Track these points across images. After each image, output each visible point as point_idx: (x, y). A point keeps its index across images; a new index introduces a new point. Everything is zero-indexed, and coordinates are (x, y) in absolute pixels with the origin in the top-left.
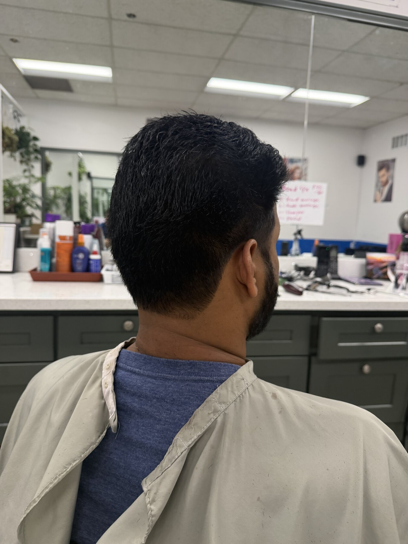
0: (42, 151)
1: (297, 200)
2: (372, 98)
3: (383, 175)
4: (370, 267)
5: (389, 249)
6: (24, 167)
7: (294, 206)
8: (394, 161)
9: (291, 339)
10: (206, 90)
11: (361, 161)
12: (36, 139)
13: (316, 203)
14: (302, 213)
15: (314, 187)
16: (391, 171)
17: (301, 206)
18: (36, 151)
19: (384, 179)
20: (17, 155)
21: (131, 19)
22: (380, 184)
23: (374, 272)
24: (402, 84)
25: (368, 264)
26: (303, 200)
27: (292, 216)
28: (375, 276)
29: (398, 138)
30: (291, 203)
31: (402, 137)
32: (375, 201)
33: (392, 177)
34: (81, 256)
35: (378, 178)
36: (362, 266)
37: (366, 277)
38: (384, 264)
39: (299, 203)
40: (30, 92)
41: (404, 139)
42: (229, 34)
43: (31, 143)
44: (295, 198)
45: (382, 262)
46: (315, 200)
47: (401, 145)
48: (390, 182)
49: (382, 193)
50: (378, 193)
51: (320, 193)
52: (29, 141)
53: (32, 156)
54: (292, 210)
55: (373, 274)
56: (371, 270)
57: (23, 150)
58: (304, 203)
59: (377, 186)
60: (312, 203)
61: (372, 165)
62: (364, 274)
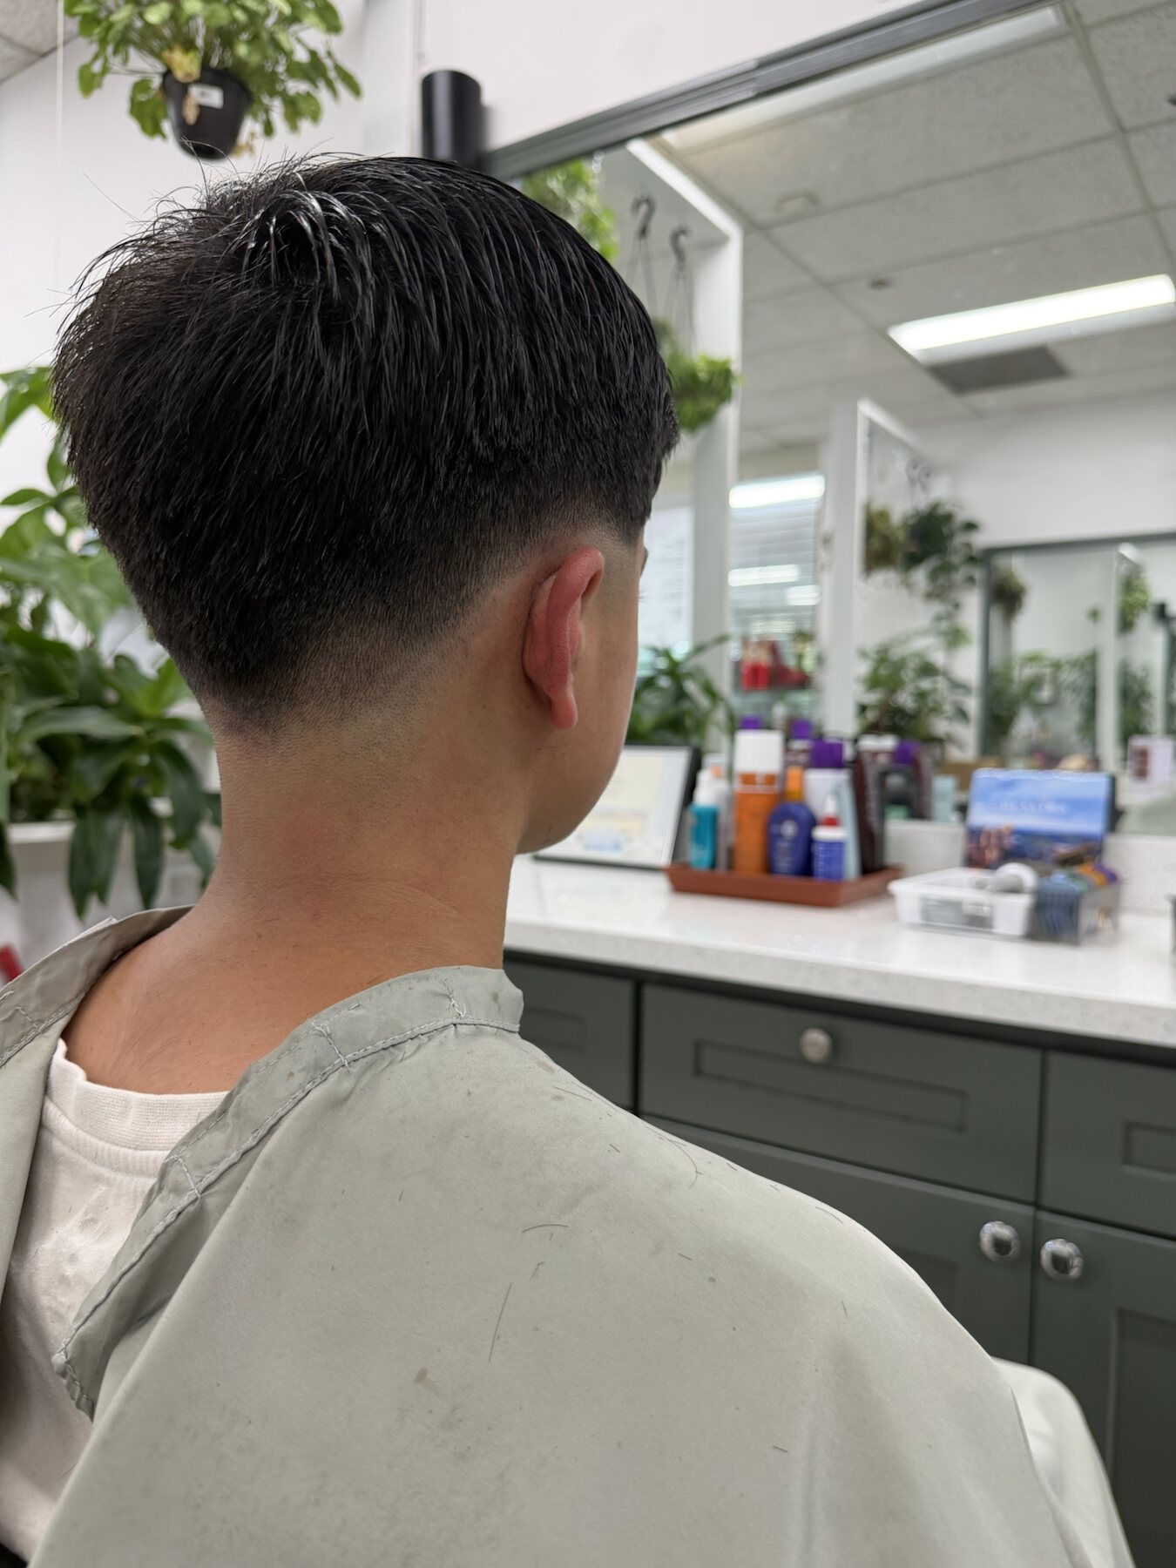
0: (986, 557)
6: (937, 607)
12: (971, 526)
18: (972, 560)
20: (920, 576)
34: (789, 829)
40: (955, 403)
43: (959, 540)
52: (951, 535)
53: (959, 576)
57: (932, 563)
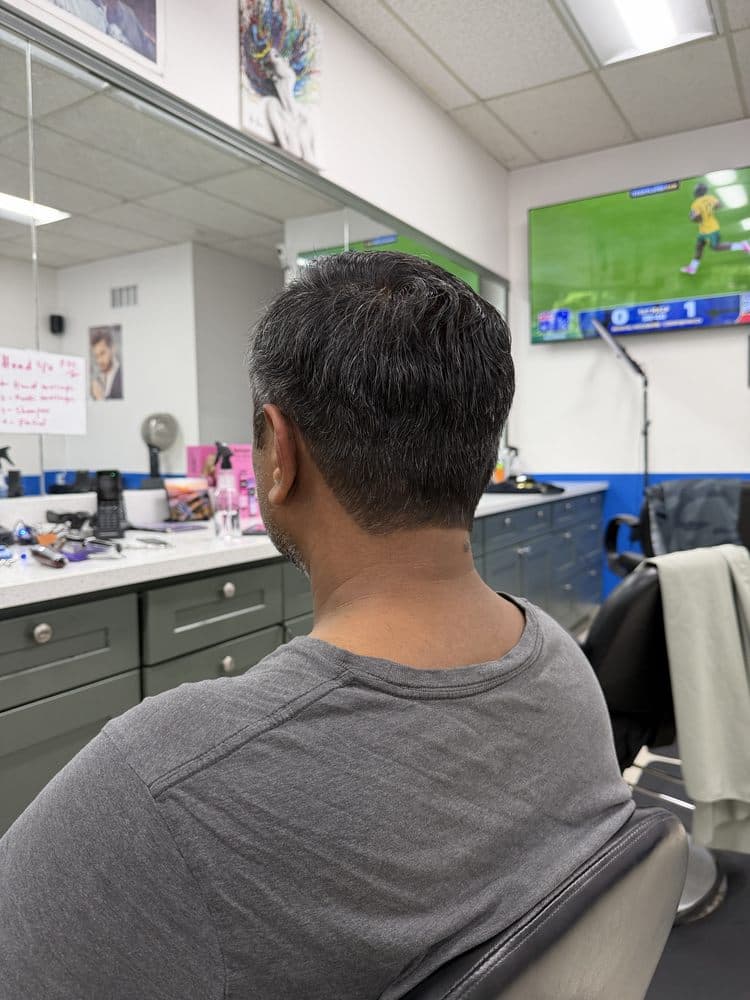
1: (34, 386)
2: (75, 215)
3: (102, 353)
4: (173, 503)
7: (30, 398)
8: (118, 328)
9: (107, 645)
11: (57, 325)
13: (70, 395)
14: (45, 411)
15: (62, 362)
16: (114, 349)
17: (44, 398)
19: (105, 359)
22: (97, 369)
23: (180, 510)
24: (125, 201)
25: (169, 498)
26: (44, 387)
27: (30, 417)
28: (183, 518)
29: (121, 290)
30: (24, 393)
31: (128, 289)
32: (93, 397)
33: (119, 358)
35: (93, 356)
36: (158, 502)
37: (169, 520)
38: (194, 496)
39: (38, 392)
41: (131, 292)
44: (30, 384)
45: (190, 493)
46: (68, 388)
47: (128, 303)
48: (116, 365)
49: (103, 384)
50: (96, 384)
51: (73, 375)
54: (28, 406)
55: (178, 515)
56: (176, 507)
58: (48, 393)
59: (92, 370)
60: (63, 393)
61: (78, 334)
62: (166, 515)
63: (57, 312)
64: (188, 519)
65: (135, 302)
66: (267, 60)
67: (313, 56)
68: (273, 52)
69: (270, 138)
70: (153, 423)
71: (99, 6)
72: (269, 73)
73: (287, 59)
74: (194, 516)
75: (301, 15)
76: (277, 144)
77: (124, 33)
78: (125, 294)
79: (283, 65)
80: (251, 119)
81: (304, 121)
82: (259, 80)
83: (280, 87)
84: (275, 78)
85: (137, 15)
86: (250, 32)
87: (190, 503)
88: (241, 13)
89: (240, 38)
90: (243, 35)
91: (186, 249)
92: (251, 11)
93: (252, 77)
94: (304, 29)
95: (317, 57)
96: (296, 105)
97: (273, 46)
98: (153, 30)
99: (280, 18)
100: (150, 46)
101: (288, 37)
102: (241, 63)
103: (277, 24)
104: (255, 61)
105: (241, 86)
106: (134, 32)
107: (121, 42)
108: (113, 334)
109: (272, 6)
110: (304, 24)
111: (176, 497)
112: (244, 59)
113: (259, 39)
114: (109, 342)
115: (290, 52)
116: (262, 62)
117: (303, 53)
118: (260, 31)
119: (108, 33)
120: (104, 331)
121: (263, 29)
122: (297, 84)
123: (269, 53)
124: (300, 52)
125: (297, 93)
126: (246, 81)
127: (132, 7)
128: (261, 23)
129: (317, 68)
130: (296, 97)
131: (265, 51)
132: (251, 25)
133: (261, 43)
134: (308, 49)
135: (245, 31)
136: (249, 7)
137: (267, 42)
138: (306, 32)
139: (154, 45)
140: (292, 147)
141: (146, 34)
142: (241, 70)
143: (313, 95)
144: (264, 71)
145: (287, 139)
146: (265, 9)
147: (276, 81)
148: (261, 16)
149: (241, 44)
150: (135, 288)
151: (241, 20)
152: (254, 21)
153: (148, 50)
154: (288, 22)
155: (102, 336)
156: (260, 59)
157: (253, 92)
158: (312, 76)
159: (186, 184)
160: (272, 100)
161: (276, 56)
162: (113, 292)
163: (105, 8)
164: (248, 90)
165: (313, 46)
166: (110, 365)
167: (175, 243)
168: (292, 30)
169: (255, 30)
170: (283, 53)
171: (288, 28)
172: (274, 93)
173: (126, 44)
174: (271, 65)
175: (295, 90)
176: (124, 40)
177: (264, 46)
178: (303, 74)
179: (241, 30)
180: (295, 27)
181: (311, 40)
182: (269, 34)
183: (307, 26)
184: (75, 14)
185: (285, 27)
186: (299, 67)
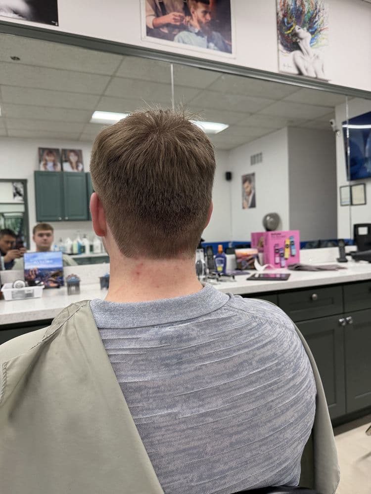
2: (231, 125)
3: (247, 187)
4: (239, 261)
5: (252, 245)
8: (253, 174)
10: (92, 121)
11: (229, 176)
16: (252, 183)
19: (248, 190)
21: (15, 61)
22: (245, 194)
23: (243, 264)
24: (251, 114)
25: (237, 258)
28: (244, 268)
29: (255, 156)
31: (258, 155)
32: (244, 208)
33: (254, 188)
35: (244, 189)
36: (232, 260)
37: (237, 269)
38: (250, 257)
41: (259, 157)
42: (108, 75)
45: (248, 256)
47: (258, 162)
48: (253, 192)
49: (247, 201)
50: (245, 201)
55: (242, 266)
56: (241, 263)
59: (243, 196)
61: (237, 180)
62: (236, 267)
63: (229, 170)
64: (247, 269)
65: (261, 160)
66: (294, 32)
67: (323, 21)
68: (297, 28)
69: (296, 72)
70: (268, 218)
71: (203, 37)
72: (294, 39)
73: (305, 28)
74: (250, 267)
75: (314, 3)
76: (300, 73)
77: (216, 45)
78: (256, 158)
79: (303, 33)
80: (284, 65)
81: (318, 57)
82: (289, 45)
83: (302, 44)
84: (298, 40)
85: (222, 35)
86: (283, 22)
87: (248, 261)
88: (277, 14)
89: (278, 27)
90: (279, 25)
91: (285, 131)
92: (283, 12)
93: (284, 44)
94: (316, 9)
95: (325, 21)
96: (312, 51)
97: (297, 24)
98: (230, 40)
99: (301, 8)
100: (229, 47)
101: (306, 17)
102: (278, 39)
103: (299, 12)
104: (287, 35)
105: (278, 50)
106: (221, 43)
107: (214, 49)
108: (252, 177)
109: (296, 4)
110: (316, 6)
111: (240, 258)
112: (280, 36)
113: (288, 23)
114: (250, 182)
115: (307, 24)
116: (290, 35)
117: (316, 22)
118: (289, 19)
119: (208, 47)
120: (248, 177)
121: (291, 18)
122: (312, 39)
123: (294, 29)
124: (314, 21)
125: (312, 44)
126: (281, 47)
127: (219, 32)
128: (289, 16)
129: (325, 27)
130: (311, 46)
131: (292, 29)
132: (283, 19)
133: (289, 25)
134: (319, 19)
135: (279, 22)
136: (282, 10)
137: (293, 23)
138: (317, 10)
139: (231, 46)
140: (310, 73)
141: (227, 42)
142: (278, 43)
143: (324, 42)
144: (292, 39)
145: (307, 70)
146: (291, 7)
147: (299, 42)
148: (289, 12)
149: (278, 29)
150: (261, 154)
151: (277, 18)
152: (285, 16)
153: (227, 49)
154: (306, 10)
155: (248, 179)
156: (288, 34)
157: (285, 51)
158: (321, 32)
159: (278, 100)
160: (297, 53)
161: (299, 29)
162: (252, 157)
163: (206, 37)
164: (282, 52)
165: (323, 16)
166: (250, 193)
167: (278, 129)
168: (309, 12)
169: (286, 20)
170: (303, 27)
171: (306, 12)
172: (298, 48)
173: (217, 50)
174: (296, 35)
175: (311, 43)
176: (216, 48)
177: (292, 26)
178: (316, 33)
179: (278, 23)
180: (310, 10)
181: (320, 14)
182: (294, 19)
183: (318, 7)
184: (192, 45)
185: (304, 12)
186: (313, 30)
